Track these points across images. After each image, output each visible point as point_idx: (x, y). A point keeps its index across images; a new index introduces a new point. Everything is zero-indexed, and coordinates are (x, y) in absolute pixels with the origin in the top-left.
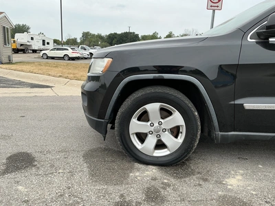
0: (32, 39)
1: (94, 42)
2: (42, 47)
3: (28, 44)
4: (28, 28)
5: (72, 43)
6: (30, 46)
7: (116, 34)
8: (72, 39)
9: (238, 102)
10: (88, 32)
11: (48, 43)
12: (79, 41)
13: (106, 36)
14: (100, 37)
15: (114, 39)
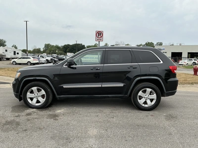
0: (6, 51)
1: (53, 51)
2: (14, 56)
3: (3, 54)
4: (5, 42)
5: (37, 52)
6: (5, 55)
7: (69, 45)
8: (37, 49)
9: (61, 86)
10: (49, 44)
11: (18, 53)
12: (42, 50)
13: (62, 46)
14: (57, 47)
15: (67, 49)
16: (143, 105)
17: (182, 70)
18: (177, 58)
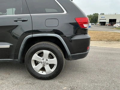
16: (41, 72)
17: (114, 31)
18: (113, 23)
